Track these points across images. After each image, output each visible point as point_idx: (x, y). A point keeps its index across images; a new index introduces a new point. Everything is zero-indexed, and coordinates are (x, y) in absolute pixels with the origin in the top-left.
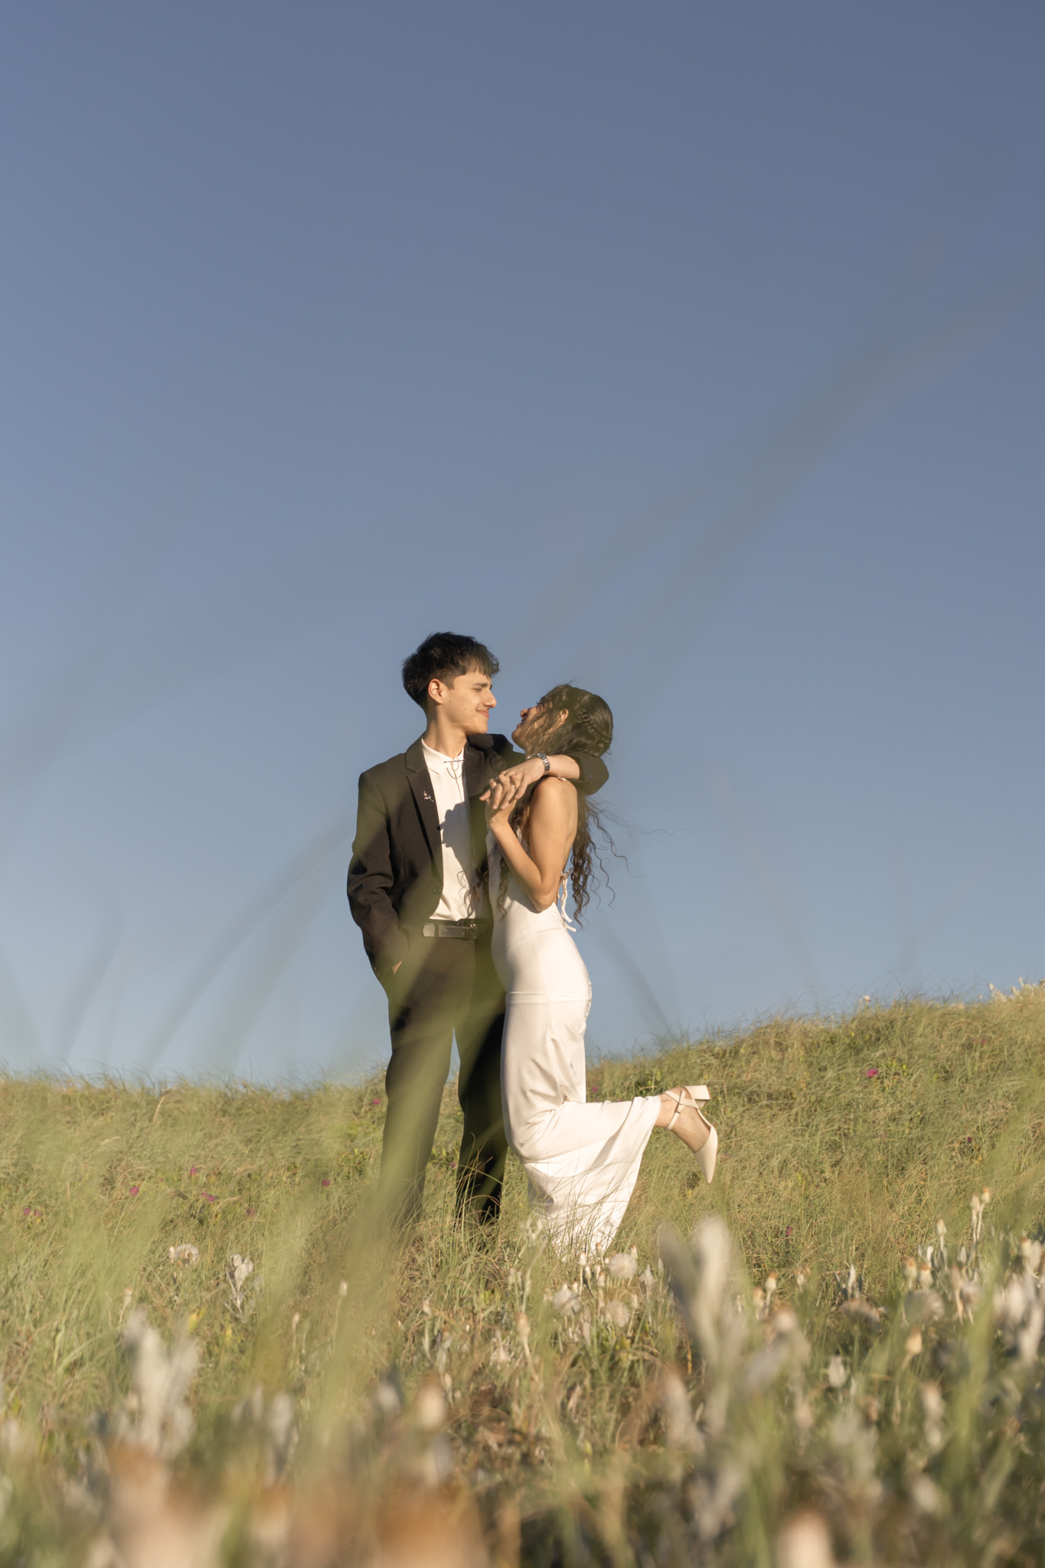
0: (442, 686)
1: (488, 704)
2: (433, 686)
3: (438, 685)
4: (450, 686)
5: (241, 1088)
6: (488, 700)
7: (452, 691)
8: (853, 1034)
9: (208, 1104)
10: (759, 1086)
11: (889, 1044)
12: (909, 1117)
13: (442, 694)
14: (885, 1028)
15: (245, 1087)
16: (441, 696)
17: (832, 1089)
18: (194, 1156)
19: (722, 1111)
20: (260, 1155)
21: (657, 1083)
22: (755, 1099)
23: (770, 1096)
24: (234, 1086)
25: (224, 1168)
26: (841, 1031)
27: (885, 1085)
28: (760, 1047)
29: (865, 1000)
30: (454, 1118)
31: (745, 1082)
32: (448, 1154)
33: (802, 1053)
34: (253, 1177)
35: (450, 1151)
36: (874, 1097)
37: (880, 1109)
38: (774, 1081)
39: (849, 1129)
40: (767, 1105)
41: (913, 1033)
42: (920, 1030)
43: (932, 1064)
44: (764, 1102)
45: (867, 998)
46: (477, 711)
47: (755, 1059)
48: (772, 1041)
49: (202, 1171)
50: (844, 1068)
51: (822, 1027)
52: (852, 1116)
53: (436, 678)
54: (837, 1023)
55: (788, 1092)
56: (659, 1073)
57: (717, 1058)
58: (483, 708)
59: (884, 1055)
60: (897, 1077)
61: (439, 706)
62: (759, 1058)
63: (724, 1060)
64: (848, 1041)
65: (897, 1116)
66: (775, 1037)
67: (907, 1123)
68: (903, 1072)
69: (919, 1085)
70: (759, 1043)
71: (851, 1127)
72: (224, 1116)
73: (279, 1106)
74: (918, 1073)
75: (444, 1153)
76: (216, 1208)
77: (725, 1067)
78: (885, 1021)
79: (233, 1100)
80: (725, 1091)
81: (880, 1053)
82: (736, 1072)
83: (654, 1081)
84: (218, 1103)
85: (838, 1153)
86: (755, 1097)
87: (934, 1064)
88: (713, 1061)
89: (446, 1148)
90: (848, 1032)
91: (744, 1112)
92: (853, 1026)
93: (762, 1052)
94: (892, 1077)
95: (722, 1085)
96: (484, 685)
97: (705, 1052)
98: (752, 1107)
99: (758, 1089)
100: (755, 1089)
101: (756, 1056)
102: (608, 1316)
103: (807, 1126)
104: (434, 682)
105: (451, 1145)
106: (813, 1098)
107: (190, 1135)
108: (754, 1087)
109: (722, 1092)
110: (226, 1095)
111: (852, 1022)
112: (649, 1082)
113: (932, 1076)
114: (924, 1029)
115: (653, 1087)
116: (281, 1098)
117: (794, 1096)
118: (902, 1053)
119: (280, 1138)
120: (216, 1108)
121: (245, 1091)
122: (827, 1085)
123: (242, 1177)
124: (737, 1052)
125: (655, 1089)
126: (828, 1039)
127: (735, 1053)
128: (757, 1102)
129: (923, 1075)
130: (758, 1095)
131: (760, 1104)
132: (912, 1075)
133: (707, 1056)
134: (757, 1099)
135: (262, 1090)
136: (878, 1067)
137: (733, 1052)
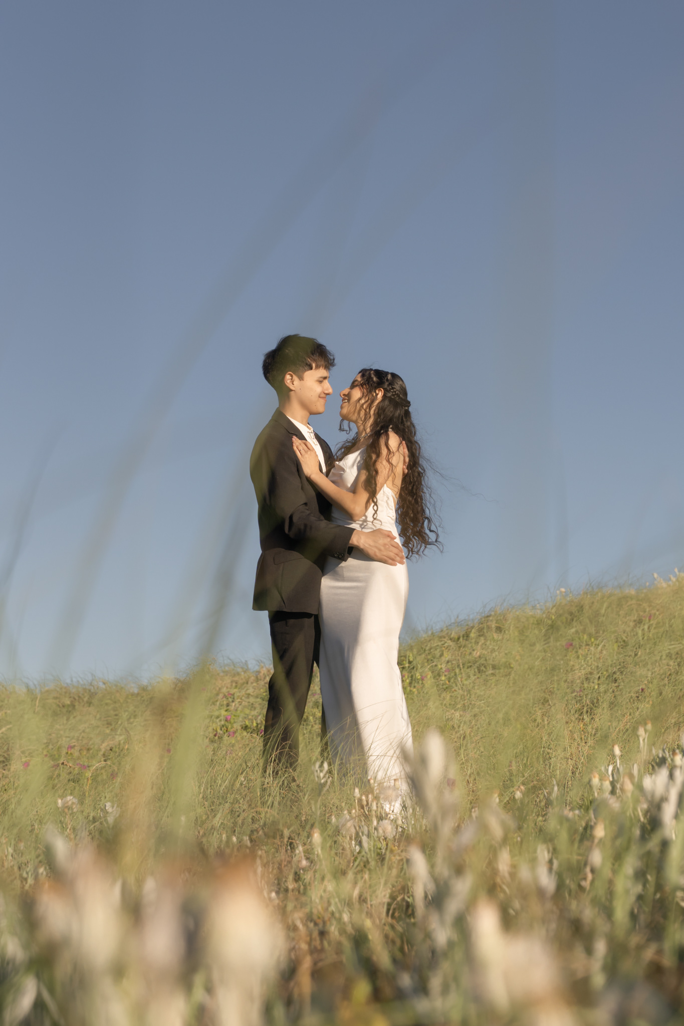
0: (295, 377)
1: (326, 392)
2: (288, 377)
3: (292, 376)
4: (301, 378)
5: (101, 685)
6: (327, 390)
7: (302, 381)
8: (553, 617)
9: (77, 698)
10: (486, 660)
11: (580, 622)
12: (598, 676)
13: (294, 383)
14: (577, 612)
15: (104, 684)
16: (293, 384)
17: (539, 659)
18: (69, 737)
19: (459, 679)
20: (118, 733)
21: (410, 662)
22: (482, 670)
23: (494, 667)
24: (96, 683)
25: (93, 744)
26: (544, 616)
27: (579, 653)
28: (485, 631)
29: (561, 592)
30: (261, 698)
31: (475, 658)
32: (257, 724)
33: (517, 634)
34: (114, 749)
35: (259, 722)
36: (572, 663)
37: (576, 672)
38: (496, 656)
39: (554, 688)
40: (492, 674)
41: (598, 614)
42: (603, 611)
43: (613, 636)
44: (491, 672)
45: (563, 590)
46: (319, 397)
47: (482, 640)
48: (493, 626)
49: (76, 748)
50: (548, 643)
51: (530, 613)
52: (555, 678)
53: (291, 371)
54: (541, 609)
55: (508, 663)
56: (411, 655)
57: (454, 641)
58: (323, 395)
59: (577, 632)
60: (587, 647)
61: (292, 393)
62: (485, 639)
63: (459, 642)
64: (550, 622)
65: (589, 676)
66: (496, 623)
67: (596, 681)
68: (592, 643)
69: (604, 652)
70: (484, 627)
71: (556, 686)
72: (89, 706)
73: (130, 697)
74: (603, 644)
75: (255, 724)
76: (88, 774)
77: (460, 647)
78: (576, 606)
79: (96, 694)
80: (461, 664)
81: (573, 630)
82: (468, 651)
83: (407, 661)
84: (85, 697)
85: (546, 705)
86: (482, 668)
87: (615, 636)
88: (450, 643)
89: (256, 720)
90: (549, 616)
91: (475, 680)
92: (554, 611)
93: (486, 634)
94: (584, 647)
95: (459, 660)
96: (325, 378)
97: (444, 637)
98: (481, 675)
99: (485, 662)
100: (483, 662)
101: (482, 638)
102: (381, 831)
103: (523, 687)
104: (289, 374)
105: (259, 718)
106: (526, 666)
107: (65, 722)
108: (482, 661)
109: (458, 666)
110: (90, 691)
111: (552, 609)
112: (404, 662)
113: (613, 645)
114: (606, 610)
115: (407, 665)
116: (131, 691)
117: (512, 666)
118: (592, 630)
119: (132, 720)
120: (83, 701)
121: (104, 686)
122: (536, 657)
123: (106, 750)
124: (468, 636)
125: (409, 667)
126: (535, 622)
127: (467, 636)
128: (485, 672)
129: (607, 645)
130: (485, 667)
131: (487, 673)
132: (598, 645)
133: (446, 640)
134: (484, 669)
135: (116, 686)
136: (573, 640)
137: (465, 636)
